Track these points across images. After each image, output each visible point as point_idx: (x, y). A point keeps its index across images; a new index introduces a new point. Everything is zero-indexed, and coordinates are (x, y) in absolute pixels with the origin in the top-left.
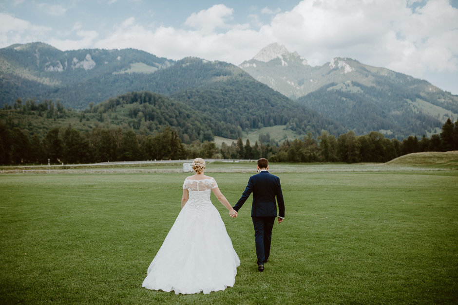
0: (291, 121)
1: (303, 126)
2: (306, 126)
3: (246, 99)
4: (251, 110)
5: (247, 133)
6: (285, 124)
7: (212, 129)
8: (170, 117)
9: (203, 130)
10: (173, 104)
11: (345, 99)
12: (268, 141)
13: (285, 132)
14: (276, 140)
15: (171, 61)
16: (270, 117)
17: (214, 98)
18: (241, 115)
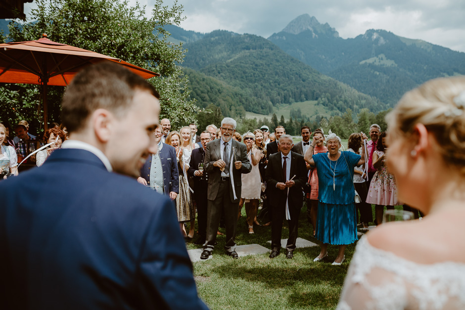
0: (322, 96)
1: (335, 101)
2: (337, 101)
3: (277, 73)
4: (281, 85)
5: (278, 109)
6: (317, 99)
7: (243, 104)
8: (202, 92)
9: (234, 106)
10: (204, 80)
11: (378, 73)
12: (300, 117)
13: (317, 107)
14: (308, 116)
15: (199, 34)
16: (301, 92)
17: (245, 72)
18: (272, 90)
